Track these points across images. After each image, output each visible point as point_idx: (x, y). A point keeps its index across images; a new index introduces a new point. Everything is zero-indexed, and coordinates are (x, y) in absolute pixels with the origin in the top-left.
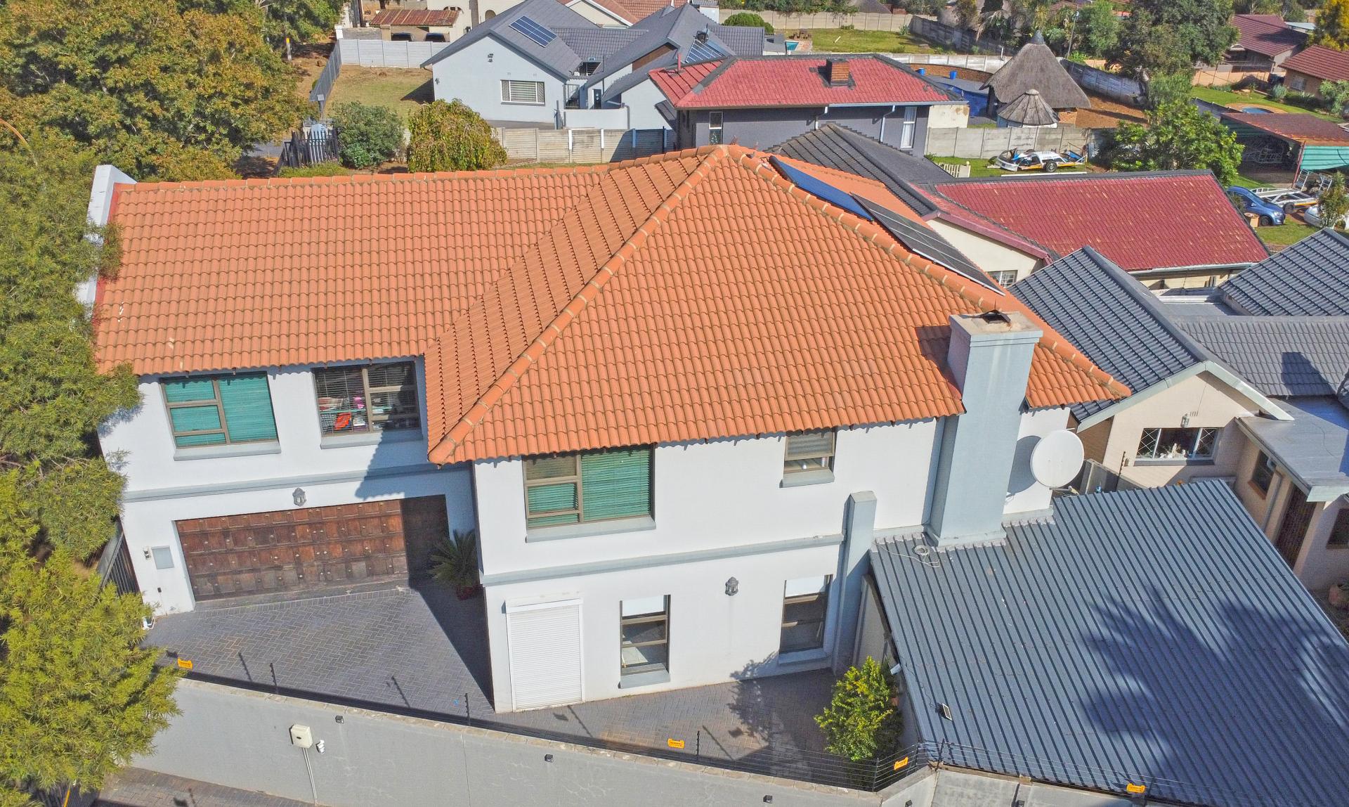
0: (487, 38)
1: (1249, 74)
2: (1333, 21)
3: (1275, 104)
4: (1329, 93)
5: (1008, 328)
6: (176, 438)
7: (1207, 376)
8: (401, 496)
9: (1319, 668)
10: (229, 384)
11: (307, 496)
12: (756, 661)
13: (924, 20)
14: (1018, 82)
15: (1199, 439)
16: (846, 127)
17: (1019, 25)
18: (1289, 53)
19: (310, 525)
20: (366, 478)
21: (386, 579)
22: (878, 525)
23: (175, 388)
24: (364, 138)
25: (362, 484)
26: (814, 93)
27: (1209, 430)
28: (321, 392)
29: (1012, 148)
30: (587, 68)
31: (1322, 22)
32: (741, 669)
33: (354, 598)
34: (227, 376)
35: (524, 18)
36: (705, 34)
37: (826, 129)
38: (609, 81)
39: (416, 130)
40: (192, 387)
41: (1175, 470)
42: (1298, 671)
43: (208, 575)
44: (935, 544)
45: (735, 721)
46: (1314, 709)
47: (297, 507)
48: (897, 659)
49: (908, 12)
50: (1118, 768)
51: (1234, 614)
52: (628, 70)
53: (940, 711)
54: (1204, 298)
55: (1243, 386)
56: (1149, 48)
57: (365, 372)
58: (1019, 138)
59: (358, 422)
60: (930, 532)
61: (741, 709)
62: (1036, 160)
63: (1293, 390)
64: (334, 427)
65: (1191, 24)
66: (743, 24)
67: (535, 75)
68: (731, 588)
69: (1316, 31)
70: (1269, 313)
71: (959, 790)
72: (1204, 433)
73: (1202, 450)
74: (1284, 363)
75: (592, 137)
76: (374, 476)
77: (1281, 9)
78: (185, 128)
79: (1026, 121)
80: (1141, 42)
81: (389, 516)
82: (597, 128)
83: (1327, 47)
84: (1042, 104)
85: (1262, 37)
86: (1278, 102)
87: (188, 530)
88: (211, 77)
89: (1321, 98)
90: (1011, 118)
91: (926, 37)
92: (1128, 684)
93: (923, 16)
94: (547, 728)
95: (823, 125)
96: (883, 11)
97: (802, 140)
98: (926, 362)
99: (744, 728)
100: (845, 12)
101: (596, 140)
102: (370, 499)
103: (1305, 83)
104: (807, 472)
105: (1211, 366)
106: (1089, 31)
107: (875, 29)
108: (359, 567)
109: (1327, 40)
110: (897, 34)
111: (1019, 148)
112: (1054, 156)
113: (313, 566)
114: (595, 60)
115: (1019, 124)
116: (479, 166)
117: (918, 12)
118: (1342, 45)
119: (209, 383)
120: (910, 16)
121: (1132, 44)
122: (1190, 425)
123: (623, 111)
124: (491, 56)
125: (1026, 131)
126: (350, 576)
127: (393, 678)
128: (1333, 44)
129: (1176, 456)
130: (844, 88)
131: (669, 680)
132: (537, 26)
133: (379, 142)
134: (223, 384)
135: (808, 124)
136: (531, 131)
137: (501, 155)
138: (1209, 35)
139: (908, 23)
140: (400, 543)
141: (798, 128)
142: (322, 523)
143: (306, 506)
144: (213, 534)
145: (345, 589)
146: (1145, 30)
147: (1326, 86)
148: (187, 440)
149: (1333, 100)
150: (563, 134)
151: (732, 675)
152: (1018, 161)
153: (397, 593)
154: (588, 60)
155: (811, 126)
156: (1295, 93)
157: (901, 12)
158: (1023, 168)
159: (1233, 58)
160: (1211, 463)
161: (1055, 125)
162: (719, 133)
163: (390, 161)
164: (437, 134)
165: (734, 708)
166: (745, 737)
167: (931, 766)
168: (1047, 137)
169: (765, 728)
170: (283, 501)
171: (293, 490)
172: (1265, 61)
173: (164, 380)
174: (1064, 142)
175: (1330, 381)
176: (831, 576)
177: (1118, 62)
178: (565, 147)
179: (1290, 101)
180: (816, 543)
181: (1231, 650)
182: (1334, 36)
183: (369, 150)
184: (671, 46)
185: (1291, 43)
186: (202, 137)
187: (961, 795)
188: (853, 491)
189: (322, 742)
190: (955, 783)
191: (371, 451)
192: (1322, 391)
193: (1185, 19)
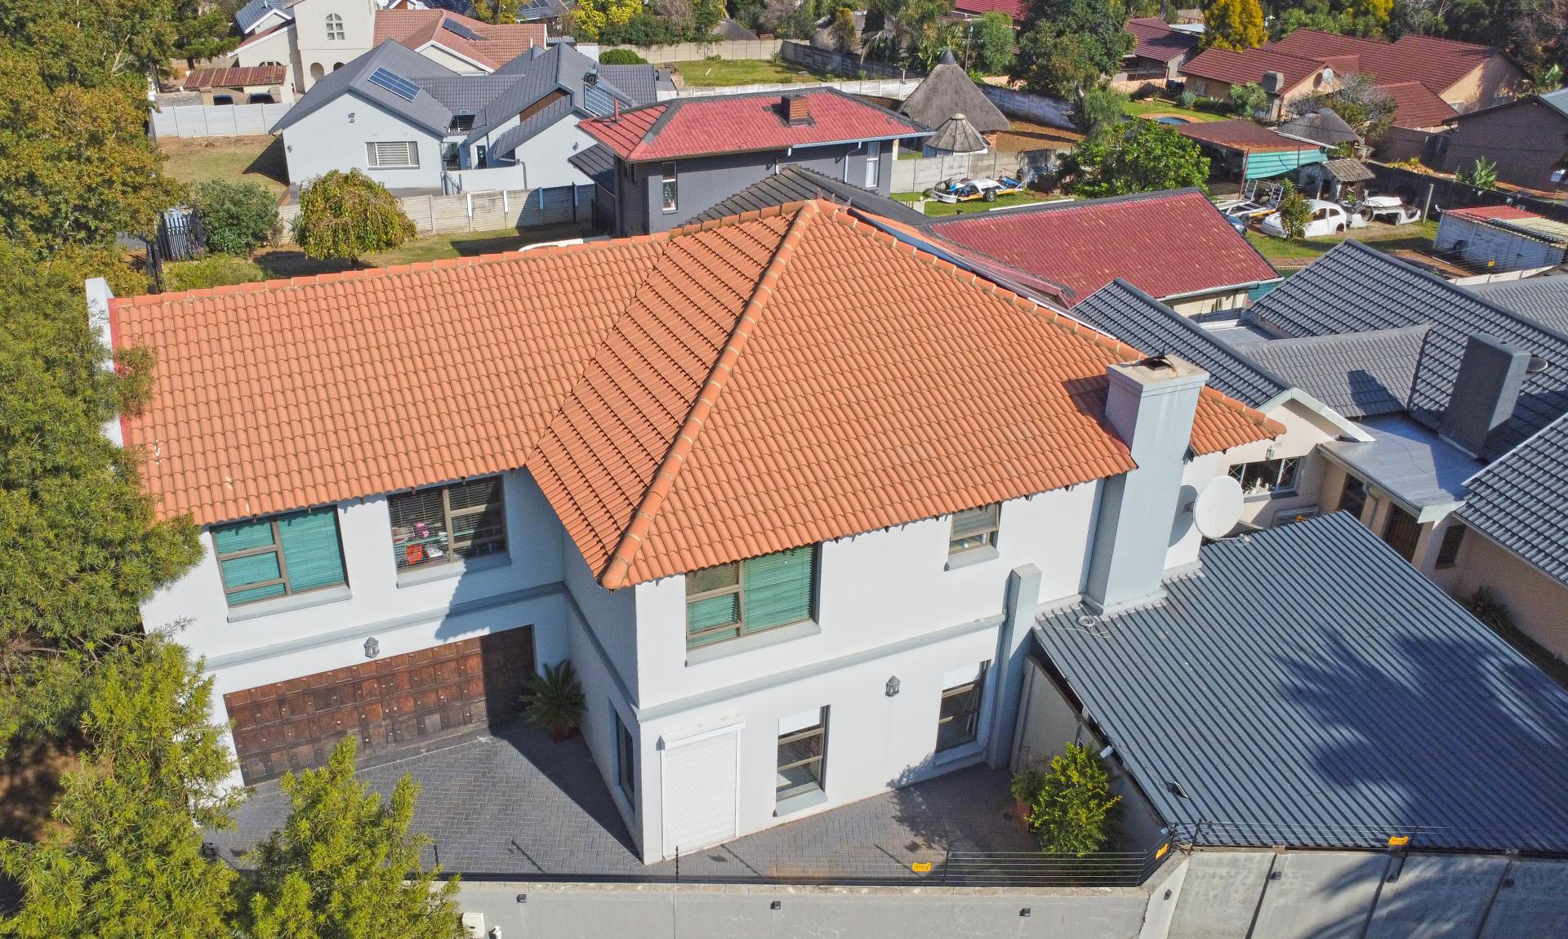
0: (347, 96)
1: (1146, 82)
2: (1223, 21)
3: (1187, 112)
4: (1239, 97)
5: (1174, 374)
6: (228, 595)
7: (1293, 405)
8: (486, 632)
9: (1513, 692)
10: (289, 524)
11: (380, 647)
12: (913, 765)
13: (796, 45)
14: (934, 107)
15: (1282, 471)
16: (808, 169)
17: (905, 44)
18: (1181, 58)
19: (378, 679)
20: (448, 616)
21: (464, 730)
22: (1042, 599)
23: (227, 537)
24: (233, 220)
25: (442, 624)
26: (773, 135)
27: (1291, 460)
28: (396, 521)
29: (944, 179)
30: (463, 122)
31: (1212, 23)
32: (897, 777)
33: (432, 757)
34: (290, 515)
35: (380, 69)
36: (595, 76)
37: (788, 173)
38: (494, 135)
39: (310, 207)
40: (246, 533)
41: (1261, 505)
42: (1492, 695)
43: (262, 754)
44: (1099, 612)
45: (907, 835)
46: (1523, 732)
47: (369, 660)
48: (1105, 741)
49: (776, 38)
50: (1371, 824)
51: (1413, 647)
52: (515, 121)
53: (1175, 791)
54: (1234, 322)
55: (1327, 412)
56: (1056, 60)
57: (446, 494)
58: (951, 167)
59: (434, 553)
60: (1089, 600)
61: (908, 819)
62: (974, 189)
63: (1366, 411)
64: (410, 560)
65: (1087, 33)
66: (617, 62)
67: (405, 134)
68: (892, 689)
69: (1206, 33)
70: (1314, 334)
71: (1211, 870)
72: (1286, 464)
73: (1284, 483)
74: (1351, 383)
75: (494, 200)
76: (459, 612)
77: (1159, 11)
78: (61, 226)
79: (957, 148)
80: (1048, 55)
81: (468, 657)
82: (499, 189)
83: (1220, 48)
84: (970, 129)
85: (1153, 42)
86: (1188, 109)
87: (237, 704)
88: (96, 163)
89: (1232, 103)
90: (940, 146)
91: (800, 64)
92: (1345, 734)
93: (794, 41)
94: (706, 873)
95: (784, 169)
96: (749, 38)
97: (764, 187)
98: (1083, 419)
99: (919, 840)
100: (710, 42)
101: (499, 203)
102: (451, 640)
103: (1207, 87)
104: (970, 551)
105: (1296, 393)
106: (983, 46)
107: (743, 58)
108: (433, 720)
109: (1219, 41)
110: (768, 62)
111: (954, 178)
112: (992, 183)
113: (380, 726)
114: (468, 113)
115: (949, 151)
116: (389, 244)
117: (788, 37)
118: (1234, 46)
119: (267, 525)
120: (779, 42)
121: (1037, 58)
122: (1275, 457)
123: (518, 168)
124: (352, 115)
125: (958, 159)
126: (422, 732)
127: (513, 843)
128: (1226, 45)
129: (1261, 491)
130: (804, 126)
131: (826, 800)
132: (397, 78)
133: (252, 225)
134: (282, 525)
135: (768, 169)
136: (424, 198)
137: (410, 229)
138: (1106, 44)
139: (778, 49)
140: (479, 687)
141: (757, 174)
142: (393, 675)
143: (379, 657)
144: (266, 705)
145: (419, 748)
146: (1050, 41)
147: (1236, 89)
148: (243, 596)
149: (1244, 104)
150: (460, 199)
151: (889, 785)
152: (956, 192)
153: (481, 744)
154: (461, 113)
155: (771, 171)
156: (1203, 99)
157: (769, 38)
158: (962, 199)
159: (1127, 66)
160: (1294, 494)
161: (985, 151)
162: (673, 186)
163: (263, 246)
164: (337, 210)
165: (901, 820)
166: (924, 851)
167: (1182, 850)
168: (980, 164)
169: (941, 837)
170: (352, 655)
171: (364, 640)
172: (1160, 67)
173: (214, 529)
174: (997, 168)
175: (1399, 396)
176: (988, 662)
177: (1022, 78)
178: (464, 214)
179: (1201, 107)
180: (978, 627)
181: (1424, 686)
182: (1226, 37)
183: (239, 235)
184: (562, 92)
185: (1183, 46)
186: (82, 234)
187: (1214, 876)
188: (1015, 566)
189: (497, 928)
190: (1207, 864)
191: (452, 584)
192: (1389, 408)
193: (1082, 28)
